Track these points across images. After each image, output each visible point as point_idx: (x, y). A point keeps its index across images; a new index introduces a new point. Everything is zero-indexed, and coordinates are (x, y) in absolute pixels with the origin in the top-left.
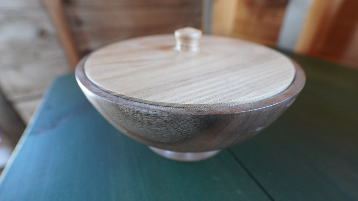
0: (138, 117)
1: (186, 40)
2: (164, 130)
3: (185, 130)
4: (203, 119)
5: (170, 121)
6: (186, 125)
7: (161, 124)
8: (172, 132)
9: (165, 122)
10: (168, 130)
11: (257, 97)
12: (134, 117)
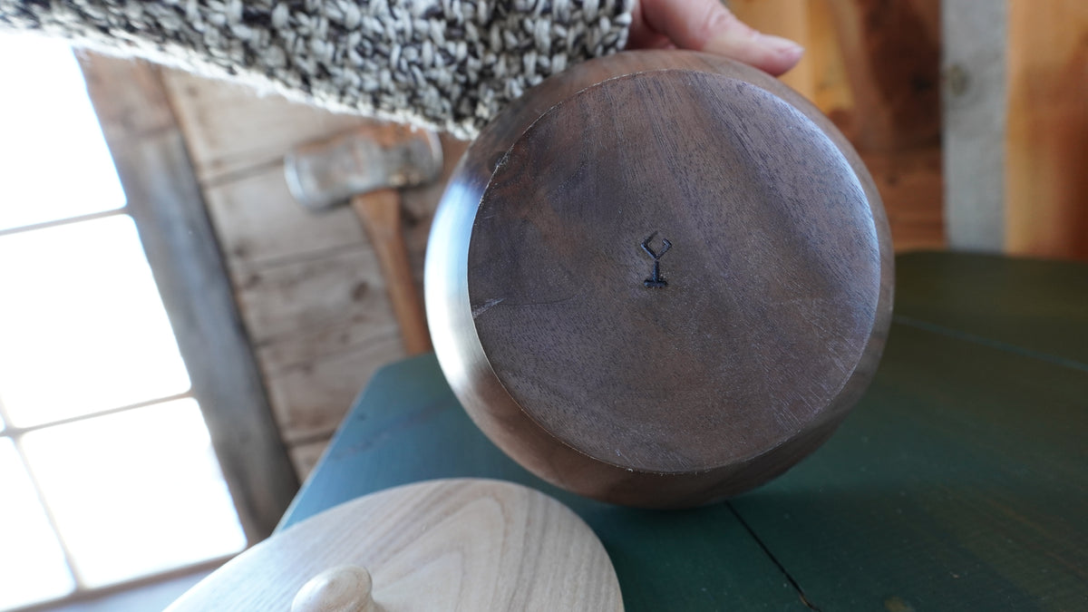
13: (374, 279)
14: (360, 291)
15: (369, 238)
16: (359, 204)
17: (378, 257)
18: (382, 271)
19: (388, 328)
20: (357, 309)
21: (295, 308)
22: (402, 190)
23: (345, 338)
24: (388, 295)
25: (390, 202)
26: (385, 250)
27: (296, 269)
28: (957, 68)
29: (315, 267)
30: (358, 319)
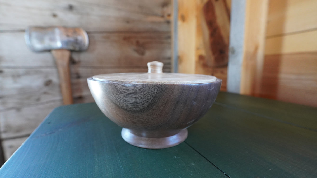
0: (124, 89)
1: (154, 66)
2: (138, 97)
3: (150, 96)
4: (159, 87)
5: (142, 89)
6: (150, 92)
7: (136, 92)
8: (143, 98)
9: (138, 90)
10: (140, 96)
11: (189, 82)
12: (122, 90)
13: (55, 79)
14: (48, 83)
15: (56, 65)
16: (54, 52)
17: (58, 72)
18: (59, 77)
19: (58, 98)
20: (46, 89)
21: (18, 85)
22: (72, 51)
23: (38, 100)
24: (60, 86)
25: (67, 54)
26: (61, 70)
27: (21, 71)
28: (233, 48)
29: (30, 71)
30: (45, 93)
